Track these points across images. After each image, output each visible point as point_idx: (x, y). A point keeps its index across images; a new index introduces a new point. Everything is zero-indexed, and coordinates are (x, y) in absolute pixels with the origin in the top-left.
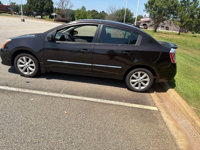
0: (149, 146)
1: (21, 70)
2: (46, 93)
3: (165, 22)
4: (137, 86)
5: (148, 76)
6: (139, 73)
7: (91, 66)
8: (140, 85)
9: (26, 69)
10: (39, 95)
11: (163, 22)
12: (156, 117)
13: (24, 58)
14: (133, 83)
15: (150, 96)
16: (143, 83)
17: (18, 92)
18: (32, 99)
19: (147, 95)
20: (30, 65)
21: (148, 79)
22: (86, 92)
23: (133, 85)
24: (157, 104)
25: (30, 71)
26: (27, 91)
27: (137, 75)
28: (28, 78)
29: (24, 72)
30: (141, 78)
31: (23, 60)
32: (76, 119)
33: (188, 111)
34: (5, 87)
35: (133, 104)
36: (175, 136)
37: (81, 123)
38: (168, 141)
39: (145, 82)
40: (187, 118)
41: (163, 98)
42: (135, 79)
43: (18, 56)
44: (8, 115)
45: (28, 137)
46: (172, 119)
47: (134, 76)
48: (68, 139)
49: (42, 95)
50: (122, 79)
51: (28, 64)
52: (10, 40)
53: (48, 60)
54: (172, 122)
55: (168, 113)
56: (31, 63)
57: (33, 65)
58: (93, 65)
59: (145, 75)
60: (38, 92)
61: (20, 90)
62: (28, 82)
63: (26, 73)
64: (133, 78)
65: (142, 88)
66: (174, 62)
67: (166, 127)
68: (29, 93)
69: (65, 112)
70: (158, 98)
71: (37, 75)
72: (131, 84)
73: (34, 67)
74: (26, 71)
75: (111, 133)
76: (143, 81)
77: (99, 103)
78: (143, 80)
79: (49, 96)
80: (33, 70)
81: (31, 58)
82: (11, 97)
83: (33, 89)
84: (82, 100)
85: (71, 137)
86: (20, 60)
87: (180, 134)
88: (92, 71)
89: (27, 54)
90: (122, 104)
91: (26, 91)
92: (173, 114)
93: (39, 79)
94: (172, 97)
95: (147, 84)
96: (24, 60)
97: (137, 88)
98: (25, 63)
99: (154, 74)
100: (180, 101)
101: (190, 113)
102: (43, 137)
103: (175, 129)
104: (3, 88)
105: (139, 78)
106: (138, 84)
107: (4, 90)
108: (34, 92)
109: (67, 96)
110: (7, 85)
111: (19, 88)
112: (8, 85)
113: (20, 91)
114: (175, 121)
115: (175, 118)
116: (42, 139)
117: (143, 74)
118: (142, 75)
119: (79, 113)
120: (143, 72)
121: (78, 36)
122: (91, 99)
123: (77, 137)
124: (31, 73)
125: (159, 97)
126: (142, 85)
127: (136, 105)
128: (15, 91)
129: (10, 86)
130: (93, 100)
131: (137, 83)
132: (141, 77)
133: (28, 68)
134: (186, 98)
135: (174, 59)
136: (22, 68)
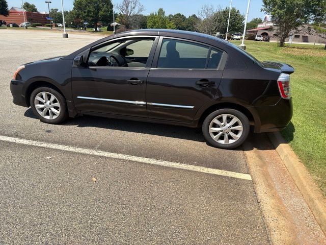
0: (220, 241)
1: (40, 113)
2: (71, 149)
3: (300, 28)
4: (222, 138)
5: (240, 123)
6: (225, 117)
7: (143, 105)
8: (226, 136)
9: (48, 111)
10: (61, 150)
11: (296, 29)
12: (244, 192)
13: (44, 94)
14: (215, 133)
15: (244, 155)
16: (232, 134)
17: (31, 147)
18: (47, 158)
19: (239, 153)
20: (52, 104)
21: (240, 127)
22: (136, 147)
23: (215, 137)
24: (253, 168)
25: (54, 114)
26: (44, 145)
27: (221, 119)
28: (50, 125)
29: (45, 116)
30: (228, 125)
31: (42, 97)
32: (108, 190)
33: (305, 182)
34: (13, 138)
35: (209, 169)
36: (272, 225)
37: (114, 197)
38: (256, 232)
39: (236, 132)
40: (303, 195)
41: (267, 159)
42: (219, 127)
43: (35, 91)
44: (7, 181)
45: (27, 216)
46: (274, 196)
47: (215, 121)
48: (87, 222)
49: (65, 152)
50: (196, 126)
51: (50, 104)
52: (24, 67)
53: (78, 97)
54: (273, 201)
55: (269, 186)
56: (55, 101)
57: (58, 104)
58: (148, 103)
59: (235, 120)
60: (61, 147)
61: (34, 143)
62: (49, 131)
63: (48, 117)
64: (215, 125)
65: (231, 141)
66: (286, 97)
67: (259, 209)
68: (47, 148)
69: (94, 179)
70: (257, 159)
71: (64, 120)
72: (212, 135)
73: (58, 108)
74: (48, 114)
75: (160, 214)
76: (232, 131)
77: (153, 165)
78: (232, 128)
79: (75, 153)
80: (58, 112)
81: (54, 94)
82: (19, 153)
83: (54, 142)
84: (125, 161)
85: (92, 219)
86: (38, 98)
87: (282, 223)
88: (148, 114)
89: (47, 88)
90: (191, 167)
91: (42, 145)
92: (278, 187)
93: (66, 126)
94: (282, 159)
95: (239, 136)
96: (44, 98)
97: (222, 142)
98: (45, 102)
99: (250, 118)
100: (295, 165)
101: (308, 187)
102: (49, 217)
103: (274, 213)
104: (10, 141)
105: (224, 125)
106: (223, 134)
107: (11, 143)
108: (55, 146)
109: (102, 153)
110: (17, 136)
111: (33, 140)
112: (19, 135)
113: (34, 145)
114: (279, 199)
115: (281, 194)
116: (48, 219)
117: (232, 118)
118: (229, 119)
119: (116, 181)
120: (231, 116)
121: (133, 58)
122: (141, 159)
123: (103, 218)
124: (55, 117)
125: (260, 157)
126: (230, 137)
127: (214, 170)
128: (27, 145)
129: (21, 138)
130: (143, 161)
131: (221, 133)
132: (228, 123)
133: (50, 109)
134: (308, 160)
135: (285, 92)
136: (42, 109)
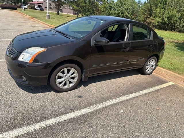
5: (155, 62)
9: (66, 83)
13: (66, 70)
18: (121, 112)
20: (71, 76)
25: (70, 82)
26: (100, 106)
47: (149, 63)
58: (128, 61)
60: (109, 102)
63: (65, 87)
72: (146, 70)
73: (76, 77)
86: (60, 74)
90: (160, 87)
96: (65, 73)
98: (65, 76)
108: (106, 104)
110: (72, 110)
120: (153, 59)
124: (71, 85)
129: (78, 109)
136: (60, 83)
